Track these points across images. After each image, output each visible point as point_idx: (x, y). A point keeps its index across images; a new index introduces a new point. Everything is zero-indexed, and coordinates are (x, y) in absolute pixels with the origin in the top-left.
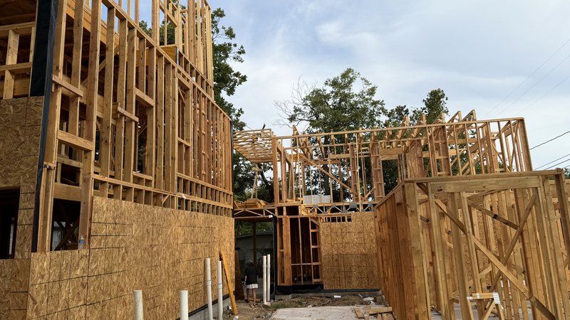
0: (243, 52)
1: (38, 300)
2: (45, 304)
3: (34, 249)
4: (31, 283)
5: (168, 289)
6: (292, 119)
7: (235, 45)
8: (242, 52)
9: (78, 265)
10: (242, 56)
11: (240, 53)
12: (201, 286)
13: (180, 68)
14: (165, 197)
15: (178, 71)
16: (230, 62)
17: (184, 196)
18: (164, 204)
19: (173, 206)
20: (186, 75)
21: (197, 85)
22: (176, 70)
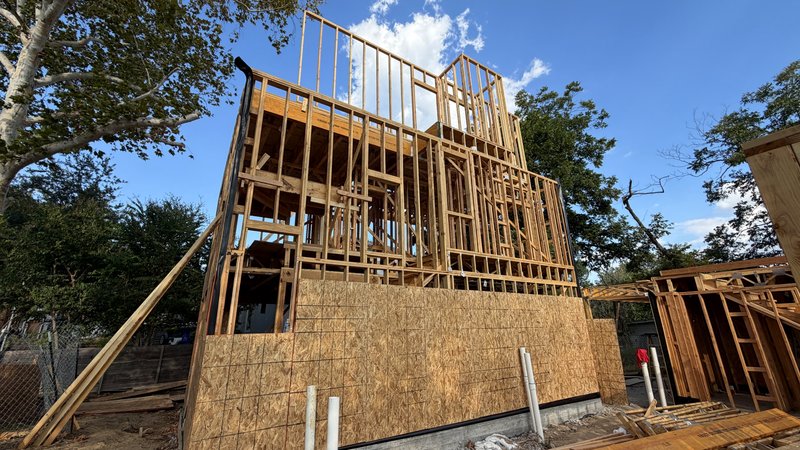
0: (606, 115)
1: (214, 383)
2: (222, 389)
3: (211, 331)
4: (204, 365)
5: (444, 383)
6: (696, 166)
7: (595, 112)
8: (604, 116)
9: (276, 349)
10: (605, 120)
11: (602, 118)
12: (516, 382)
13: (447, 141)
14: (426, 275)
15: (444, 144)
16: (590, 131)
17: (464, 274)
18: (431, 285)
19: (444, 286)
20: (459, 146)
21: (480, 154)
22: (440, 144)
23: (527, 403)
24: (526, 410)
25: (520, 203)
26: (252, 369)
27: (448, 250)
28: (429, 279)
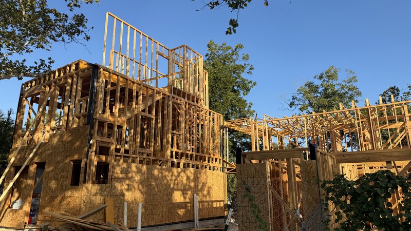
1: (86, 201)
7: (248, 65)
9: (105, 190)
10: (252, 71)
11: (250, 69)
13: (174, 96)
15: (173, 98)
16: (244, 75)
17: (175, 160)
20: (179, 98)
21: (189, 101)
22: (171, 97)
23: (194, 218)
24: (193, 221)
25: (202, 123)
26: (98, 197)
27: (170, 149)
28: (161, 162)
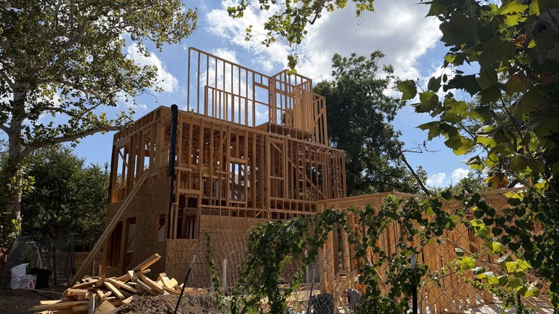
4: (167, 251)
13: (273, 134)
14: (258, 212)
15: (271, 136)
17: (277, 211)
18: (259, 217)
19: (266, 217)
20: (280, 136)
21: (293, 139)
22: (268, 136)
26: (184, 253)
27: (269, 198)
28: (259, 213)
